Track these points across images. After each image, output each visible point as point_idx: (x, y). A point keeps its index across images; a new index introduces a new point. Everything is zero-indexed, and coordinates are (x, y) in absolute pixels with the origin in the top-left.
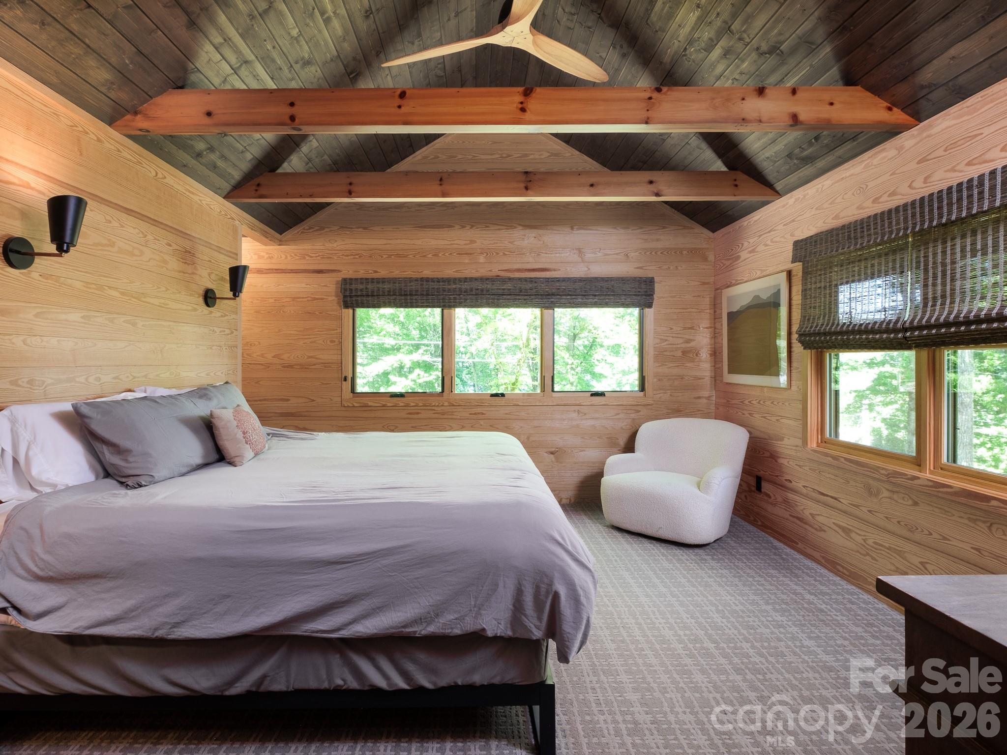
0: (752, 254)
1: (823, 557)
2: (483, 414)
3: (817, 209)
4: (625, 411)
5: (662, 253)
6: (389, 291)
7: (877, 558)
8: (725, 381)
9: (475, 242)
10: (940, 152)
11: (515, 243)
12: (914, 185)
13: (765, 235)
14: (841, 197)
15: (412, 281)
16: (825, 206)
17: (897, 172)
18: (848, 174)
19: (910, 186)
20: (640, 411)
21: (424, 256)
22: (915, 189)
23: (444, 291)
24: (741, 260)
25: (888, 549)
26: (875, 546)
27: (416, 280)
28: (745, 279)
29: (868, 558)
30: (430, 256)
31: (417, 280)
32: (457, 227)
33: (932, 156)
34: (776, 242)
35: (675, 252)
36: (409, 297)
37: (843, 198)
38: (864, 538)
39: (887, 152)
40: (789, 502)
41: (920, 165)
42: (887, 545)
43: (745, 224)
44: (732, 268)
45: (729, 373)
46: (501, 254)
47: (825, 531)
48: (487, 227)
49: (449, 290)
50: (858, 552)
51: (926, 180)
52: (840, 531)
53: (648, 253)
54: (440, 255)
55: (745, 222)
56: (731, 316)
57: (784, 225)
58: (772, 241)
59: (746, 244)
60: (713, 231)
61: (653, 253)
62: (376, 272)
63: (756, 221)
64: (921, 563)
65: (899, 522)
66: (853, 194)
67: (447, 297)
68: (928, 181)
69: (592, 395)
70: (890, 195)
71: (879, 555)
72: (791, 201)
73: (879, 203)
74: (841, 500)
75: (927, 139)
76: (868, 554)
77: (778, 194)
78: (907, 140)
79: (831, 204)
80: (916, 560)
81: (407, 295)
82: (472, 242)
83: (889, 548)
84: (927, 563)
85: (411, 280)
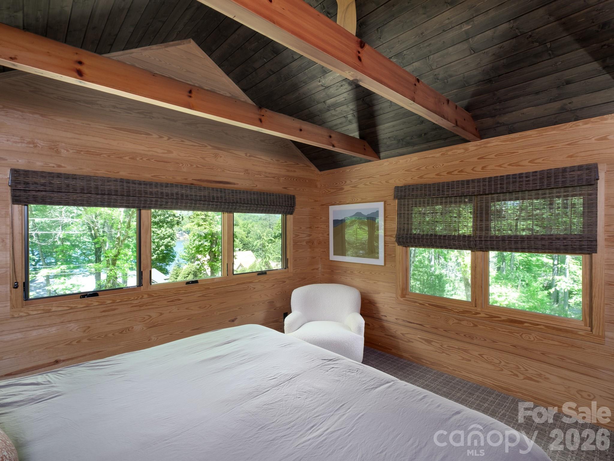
0: (354, 188)
1: (411, 356)
2: (179, 300)
3: (406, 171)
4: (278, 283)
5: (296, 180)
6: (83, 189)
7: (450, 354)
8: (331, 259)
9: (172, 153)
10: (493, 156)
11: (206, 159)
12: (475, 169)
13: (365, 179)
14: (425, 167)
15: (111, 181)
16: (413, 170)
17: (464, 161)
18: (430, 156)
19: (473, 170)
20: (285, 282)
21: (121, 158)
22: (476, 171)
23: (146, 193)
24: (344, 191)
25: (457, 349)
26: (449, 348)
27: (114, 181)
28: (348, 202)
29: (443, 354)
30: (127, 158)
31: (116, 180)
32: (155, 136)
33: (487, 157)
34: (373, 184)
35: (303, 180)
36: (106, 197)
37: (426, 168)
38: (441, 344)
39: (459, 150)
40: (385, 328)
41: (479, 160)
42: (457, 347)
43: (348, 170)
44: (336, 194)
45: (334, 255)
46: (195, 166)
47: (412, 342)
48: (182, 141)
49: (151, 193)
50: (436, 351)
51: (483, 168)
52: (423, 341)
53: (289, 179)
54: (138, 159)
55: (348, 169)
56: (336, 222)
57: (380, 176)
58: (370, 183)
59: (348, 182)
60: (320, 171)
61: (292, 179)
62: (59, 166)
63: (358, 170)
64: (479, 355)
65: (465, 335)
66: (433, 167)
67: (148, 199)
68: (485, 169)
69: (258, 274)
70: (459, 172)
71: (451, 352)
72: (386, 164)
73: (452, 174)
74: (424, 325)
75: (484, 148)
76: (443, 352)
77: (379, 158)
78: (472, 146)
79: (417, 169)
80: (476, 354)
81: (104, 194)
82: (170, 152)
83: (459, 349)
84: (483, 354)
85: (109, 180)
